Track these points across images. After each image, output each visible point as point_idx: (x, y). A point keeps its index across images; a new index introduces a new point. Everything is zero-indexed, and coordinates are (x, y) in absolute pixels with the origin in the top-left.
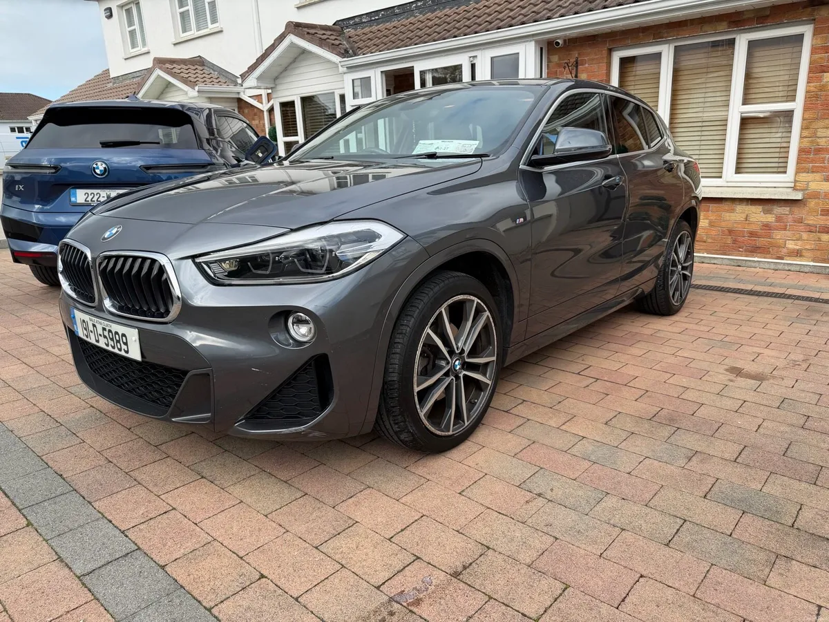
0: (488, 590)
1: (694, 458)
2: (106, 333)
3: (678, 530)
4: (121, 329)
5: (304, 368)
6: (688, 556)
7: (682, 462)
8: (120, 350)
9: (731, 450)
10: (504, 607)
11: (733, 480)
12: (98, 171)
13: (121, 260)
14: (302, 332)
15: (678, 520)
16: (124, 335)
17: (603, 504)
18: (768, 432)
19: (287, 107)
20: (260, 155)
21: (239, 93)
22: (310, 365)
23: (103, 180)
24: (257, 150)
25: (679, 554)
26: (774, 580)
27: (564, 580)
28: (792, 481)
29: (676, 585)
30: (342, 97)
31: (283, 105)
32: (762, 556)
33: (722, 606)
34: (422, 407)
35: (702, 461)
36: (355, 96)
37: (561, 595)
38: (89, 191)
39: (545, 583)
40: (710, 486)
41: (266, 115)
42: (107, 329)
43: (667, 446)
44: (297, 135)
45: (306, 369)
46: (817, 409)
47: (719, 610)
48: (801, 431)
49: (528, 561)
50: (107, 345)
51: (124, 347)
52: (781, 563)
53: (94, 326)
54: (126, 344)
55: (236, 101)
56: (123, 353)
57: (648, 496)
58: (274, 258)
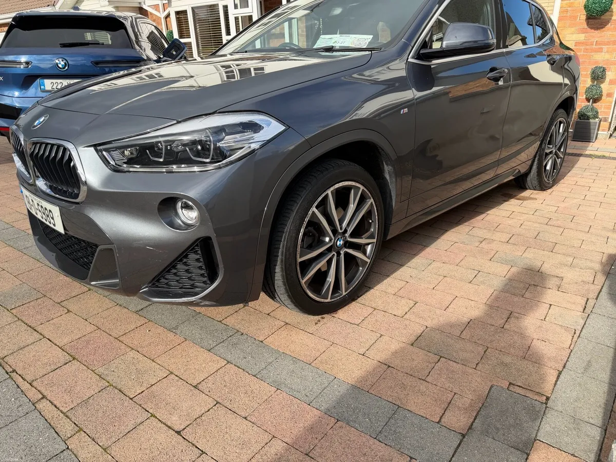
0: (373, 306)
1: (483, 242)
2: (40, 208)
3: (476, 276)
4: (49, 206)
5: (191, 248)
6: (482, 286)
7: (477, 244)
8: (50, 223)
9: (505, 237)
10: (383, 312)
11: (506, 251)
12: (60, 66)
13: (44, 146)
14: (190, 216)
15: (476, 271)
16: (50, 211)
17: (432, 266)
18: (527, 228)
19: (181, 15)
20: (174, 53)
21: (140, 3)
22: (197, 245)
23: (63, 72)
24: (171, 50)
25: (477, 287)
26: (527, 295)
27: (414, 300)
28: (539, 251)
29: (476, 300)
30: (225, 8)
31: (177, 13)
32: (522, 285)
33: (500, 307)
34: (303, 275)
35: (488, 243)
36: (236, 7)
37: (413, 306)
38: (54, 81)
39: (404, 301)
40: (493, 255)
41: (163, 21)
42: (40, 204)
43: (467, 236)
44: (190, 37)
45: (194, 248)
46: (556, 215)
47: (499, 309)
48: (546, 226)
49: (393, 293)
50: (42, 218)
51: (52, 221)
52: (532, 288)
53: (32, 201)
54: (53, 218)
55: (138, 9)
56: (52, 226)
57: (458, 261)
58: (166, 147)
